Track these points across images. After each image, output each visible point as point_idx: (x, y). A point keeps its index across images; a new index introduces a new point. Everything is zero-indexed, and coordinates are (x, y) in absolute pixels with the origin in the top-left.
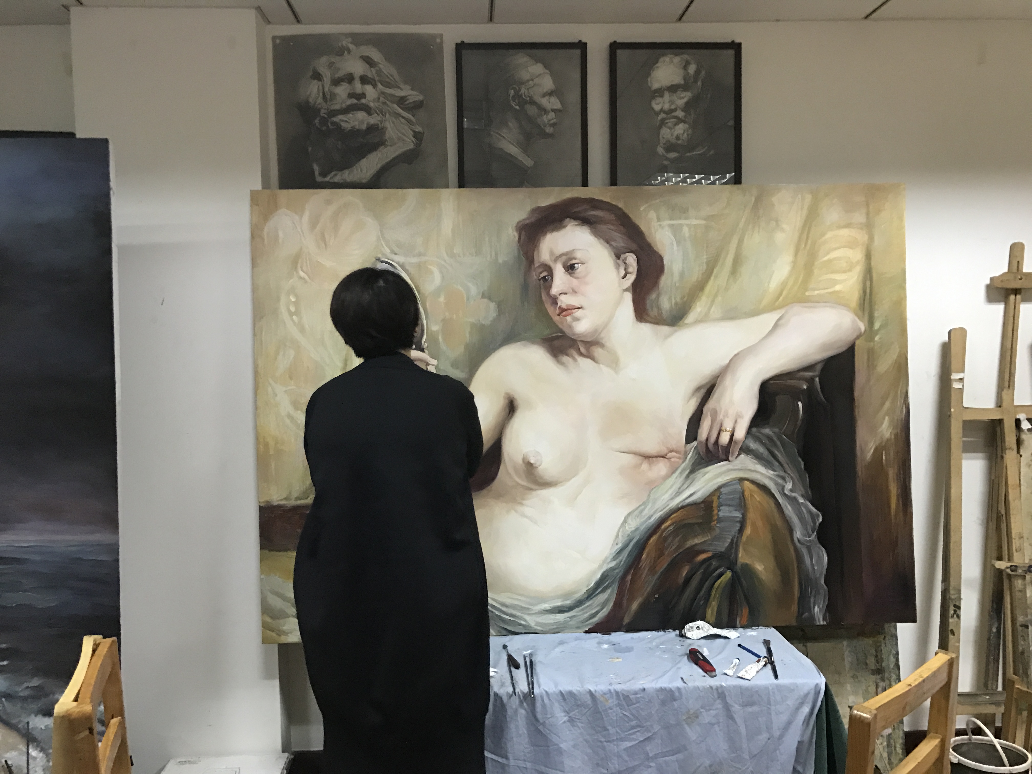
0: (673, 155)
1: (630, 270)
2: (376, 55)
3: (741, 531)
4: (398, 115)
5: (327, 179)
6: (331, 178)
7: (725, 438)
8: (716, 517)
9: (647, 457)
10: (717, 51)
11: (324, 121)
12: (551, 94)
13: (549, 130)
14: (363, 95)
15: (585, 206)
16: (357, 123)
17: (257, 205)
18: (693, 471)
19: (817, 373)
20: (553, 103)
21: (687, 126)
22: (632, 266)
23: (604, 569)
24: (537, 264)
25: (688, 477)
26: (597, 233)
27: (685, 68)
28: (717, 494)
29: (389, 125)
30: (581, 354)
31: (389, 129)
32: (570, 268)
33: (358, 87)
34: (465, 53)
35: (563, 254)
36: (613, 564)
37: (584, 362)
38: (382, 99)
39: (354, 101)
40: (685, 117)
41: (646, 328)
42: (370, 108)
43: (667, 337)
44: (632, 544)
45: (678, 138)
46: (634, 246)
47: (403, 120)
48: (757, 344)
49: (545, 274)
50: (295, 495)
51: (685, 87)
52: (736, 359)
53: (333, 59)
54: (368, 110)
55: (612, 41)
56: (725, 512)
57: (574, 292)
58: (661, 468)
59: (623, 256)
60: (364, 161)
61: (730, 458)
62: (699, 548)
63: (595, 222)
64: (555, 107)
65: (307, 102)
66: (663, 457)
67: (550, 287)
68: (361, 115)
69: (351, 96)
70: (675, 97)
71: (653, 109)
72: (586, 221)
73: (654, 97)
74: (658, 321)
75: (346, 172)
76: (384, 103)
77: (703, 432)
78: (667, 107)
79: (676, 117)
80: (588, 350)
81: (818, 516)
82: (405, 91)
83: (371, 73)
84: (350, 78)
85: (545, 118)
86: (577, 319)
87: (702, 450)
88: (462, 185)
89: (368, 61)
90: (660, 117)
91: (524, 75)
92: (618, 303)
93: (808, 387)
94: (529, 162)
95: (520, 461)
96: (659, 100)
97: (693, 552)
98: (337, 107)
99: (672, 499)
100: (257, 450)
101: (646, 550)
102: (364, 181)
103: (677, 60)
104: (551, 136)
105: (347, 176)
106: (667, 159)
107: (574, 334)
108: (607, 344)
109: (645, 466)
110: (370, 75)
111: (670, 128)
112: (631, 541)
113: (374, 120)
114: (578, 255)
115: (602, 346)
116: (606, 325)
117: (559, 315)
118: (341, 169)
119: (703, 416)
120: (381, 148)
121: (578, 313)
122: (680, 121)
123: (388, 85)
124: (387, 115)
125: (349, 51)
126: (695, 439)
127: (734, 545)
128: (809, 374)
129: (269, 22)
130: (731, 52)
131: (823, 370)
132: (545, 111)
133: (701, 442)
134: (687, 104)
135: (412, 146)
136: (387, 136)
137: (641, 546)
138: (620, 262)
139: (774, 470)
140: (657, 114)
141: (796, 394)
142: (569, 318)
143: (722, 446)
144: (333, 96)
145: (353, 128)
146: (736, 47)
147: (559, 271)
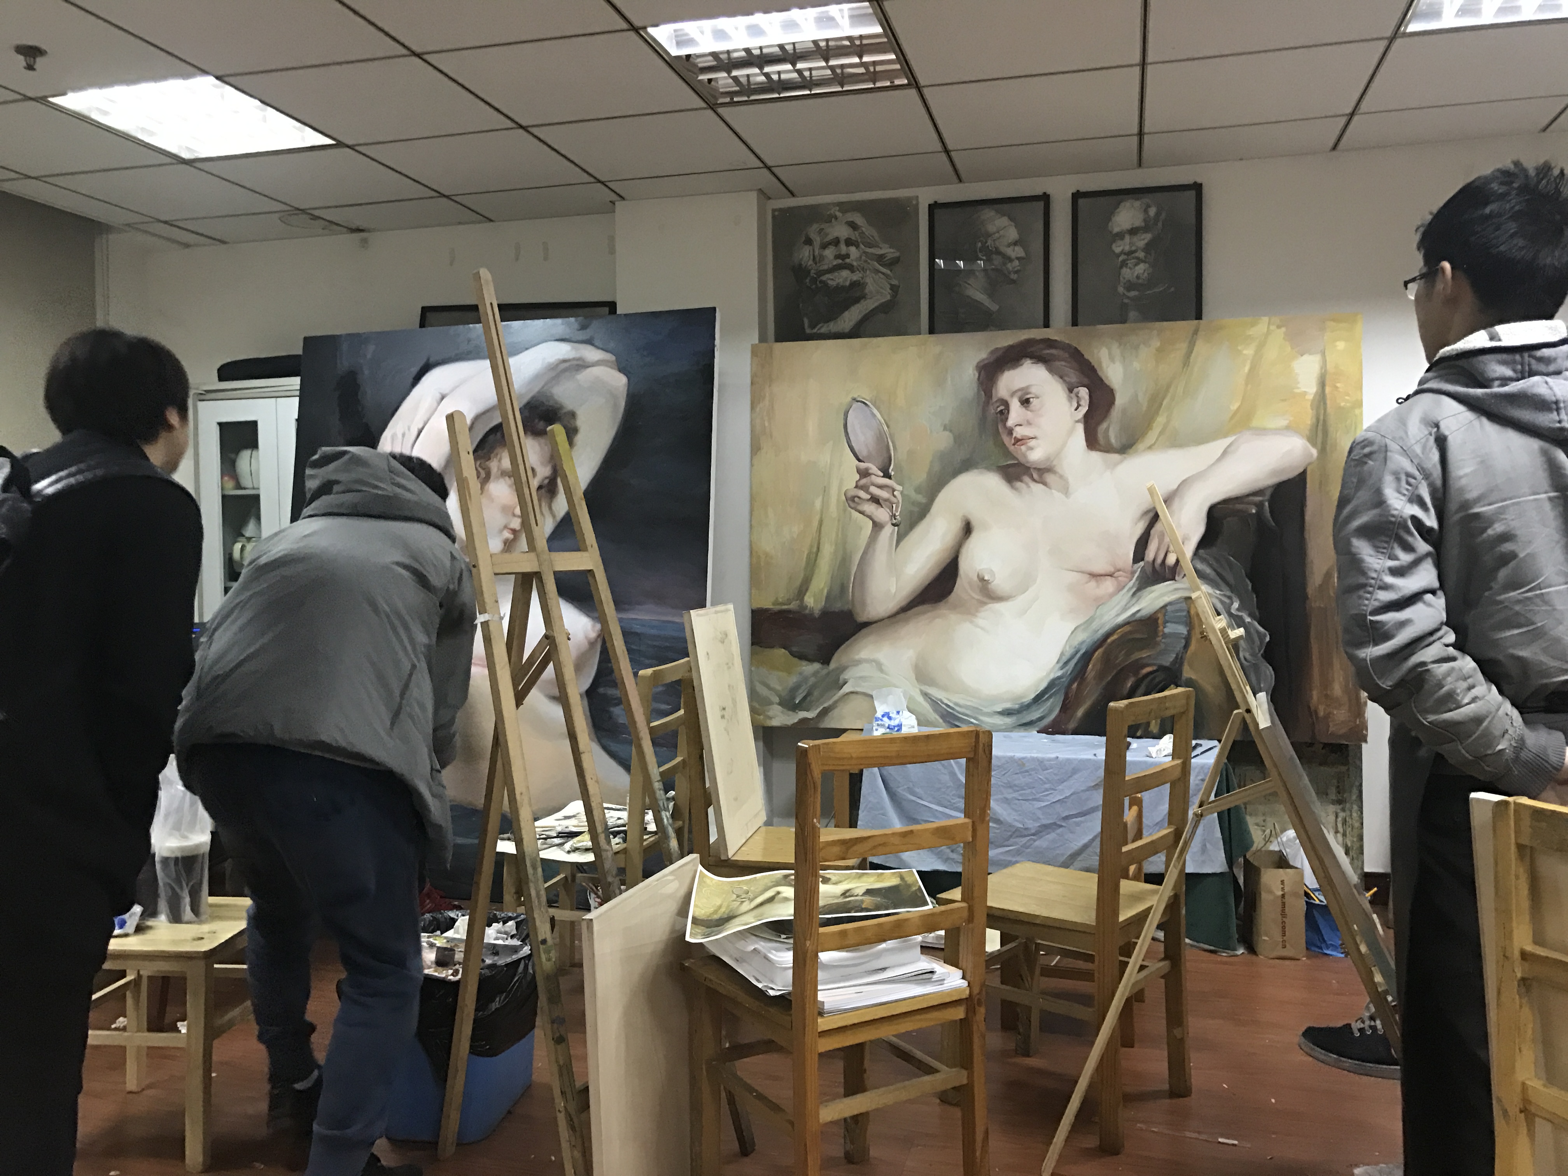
0: (1133, 294)
1: (1082, 403)
2: (859, 219)
3: (1186, 646)
4: (878, 271)
5: (815, 331)
6: (818, 329)
7: (1171, 560)
8: (1161, 634)
9: (1094, 576)
10: (1177, 193)
11: (814, 280)
12: (1015, 243)
13: (1014, 276)
14: (848, 256)
15: (1041, 346)
16: (841, 280)
17: (757, 356)
18: (1139, 589)
19: (1267, 497)
20: (1019, 252)
21: (1147, 265)
22: (1084, 398)
23: (1052, 676)
24: (994, 399)
25: (1134, 594)
26: (1051, 370)
27: (1146, 211)
28: (1163, 611)
29: (869, 281)
30: (1034, 480)
31: (869, 284)
32: (1025, 402)
33: (843, 249)
34: (938, 212)
35: (1019, 390)
36: (1059, 673)
37: (1037, 488)
38: (863, 258)
39: (840, 261)
40: (1145, 257)
41: (1096, 455)
42: (853, 266)
43: (1116, 465)
44: (1078, 655)
45: (1138, 277)
46: (1086, 381)
47: (882, 276)
48: (1205, 470)
49: (1002, 408)
50: (780, 601)
51: (1146, 229)
52: (1184, 484)
53: (822, 226)
54: (851, 268)
55: (1074, 191)
56: (1170, 628)
57: (1029, 423)
58: (1109, 585)
59: (1076, 390)
60: (846, 314)
61: (1177, 578)
62: (1145, 661)
63: (1049, 360)
64: (1019, 256)
65: (800, 265)
66: (1111, 575)
67: (1007, 419)
68: (845, 273)
69: (837, 257)
70: (1135, 239)
71: (1113, 251)
72: (1040, 359)
73: (1114, 241)
74: (1108, 449)
75: (832, 324)
76: (866, 261)
77: (1150, 553)
78: (1127, 248)
79: (1138, 258)
80: (1041, 476)
81: (1265, 636)
82: (886, 250)
83: (854, 235)
84: (836, 242)
85: (1009, 266)
86: (1031, 449)
87: (1149, 570)
88: (932, 331)
89: (853, 226)
90: (1121, 259)
91: (991, 228)
92: (1071, 432)
93: (1257, 512)
94: (994, 307)
95: (975, 578)
96: (1119, 242)
97: (1138, 665)
98: (825, 267)
99: (1118, 615)
100: (751, 564)
101: (1092, 662)
102: (847, 330)
103: (1137, 204)
104: (1014, 282)
105: (833, 327)
106: (1128, 298)
107: (1028, 462)
108: (1058, 469)
109: (1093, 583)
110: (853, 238)
111: (1130, 268)
112: (1077, 652)
113: (856, 277)
114: (1033, 390)
115: (1055, 472)
116: (1058, 454)
117: (1014, 444)
118: (828, 321)
119: (1151, 538)
120: (862, 301)
121: (1032, 443)
122: (1139, 261)
123: (870, 246)
124: (868, 272)
125: (836, 218)
126: (1143, 559)
127: (1179, 661)
128: (1258, 499)
129: (770, 198)
130: (1193, 193)
131: (1273, 496)
132: (1010, 260)
133: (1148, 562)
134: (1147, 244)
135: (889, 297)
136: (867, 291)
137: (1087, 656)
138: (1073, 395)
139: (1220, 590)
140: (1118, 255)
141: (1244, 517)
142: (1023, 448)
143: (1169, 567)
144: (822, 258)
145: (838, 284)
146: (1197, 187)
147: (1015, 405)
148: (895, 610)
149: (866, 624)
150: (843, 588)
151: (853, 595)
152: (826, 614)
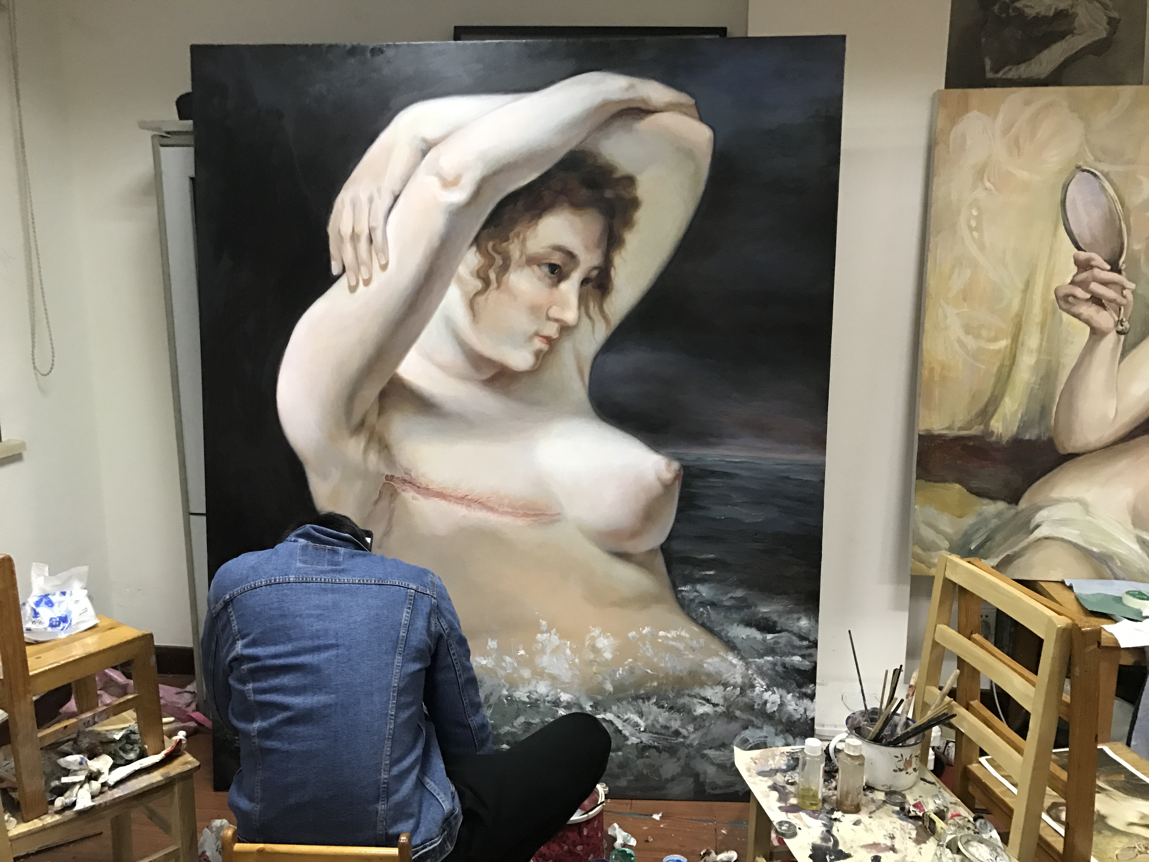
6: (1004, 74)
11: (1005, 7)
16: (1043, 8)
17: (945, 107)
29: (1080, 10)
31: (1080, 15)
47: (1098, 5)
50: (958, 425)
60: (1045, 53)
75: (1023, 67)
102: (1043, 76)
105: (1023, 71)
113: (1063, 5)
118: (1017, 63)
120: (1068, 37)
135: (1104, 35)
136: (1076, 24)
145: (1038, 13)
148: (1112, 439)
149: (1072, 456)
150: (1044, 411)
151: (1056, 420)
152: (1017, 442)
